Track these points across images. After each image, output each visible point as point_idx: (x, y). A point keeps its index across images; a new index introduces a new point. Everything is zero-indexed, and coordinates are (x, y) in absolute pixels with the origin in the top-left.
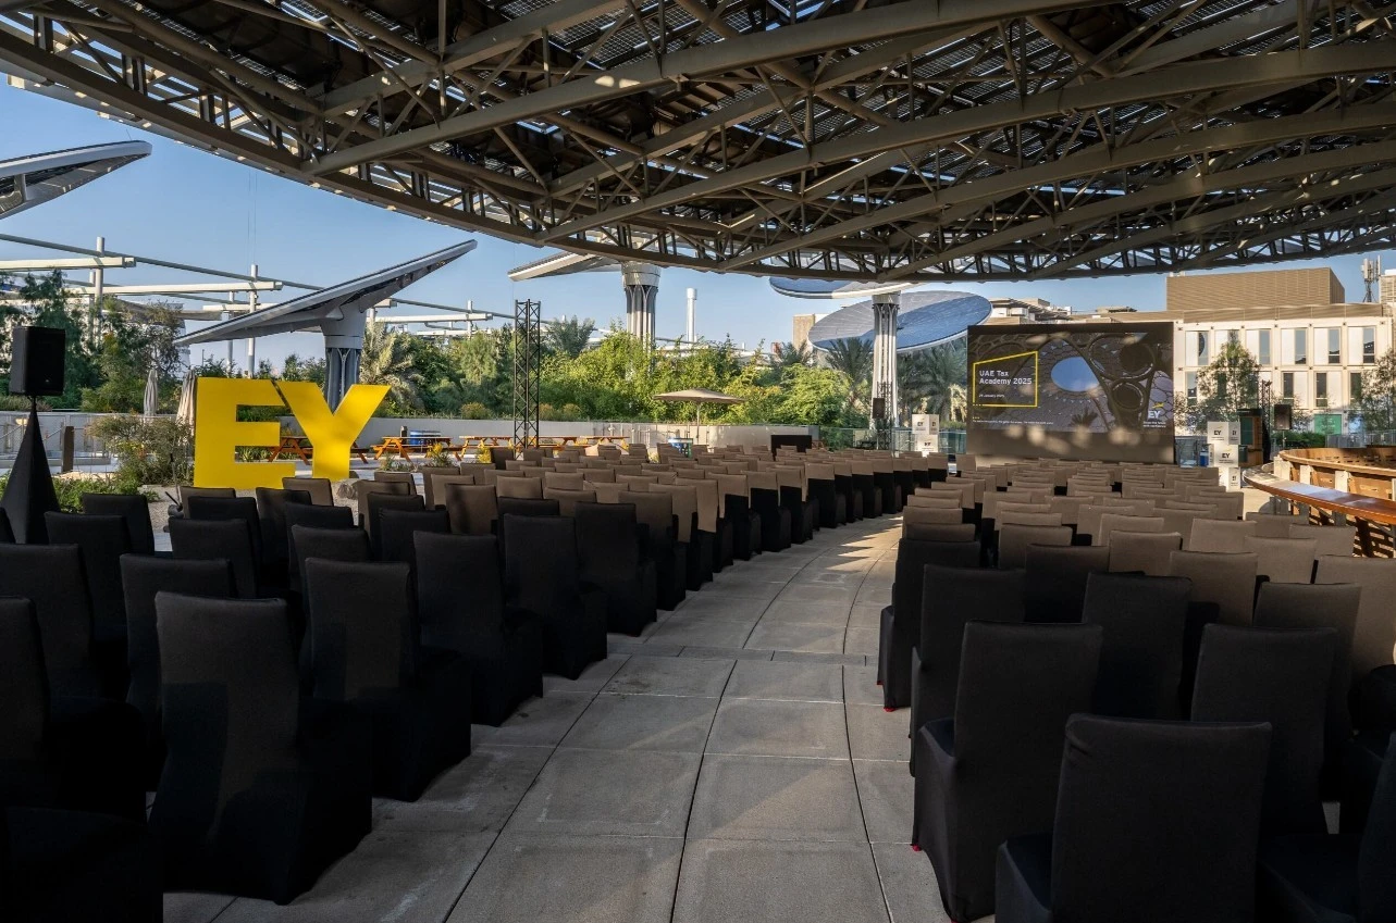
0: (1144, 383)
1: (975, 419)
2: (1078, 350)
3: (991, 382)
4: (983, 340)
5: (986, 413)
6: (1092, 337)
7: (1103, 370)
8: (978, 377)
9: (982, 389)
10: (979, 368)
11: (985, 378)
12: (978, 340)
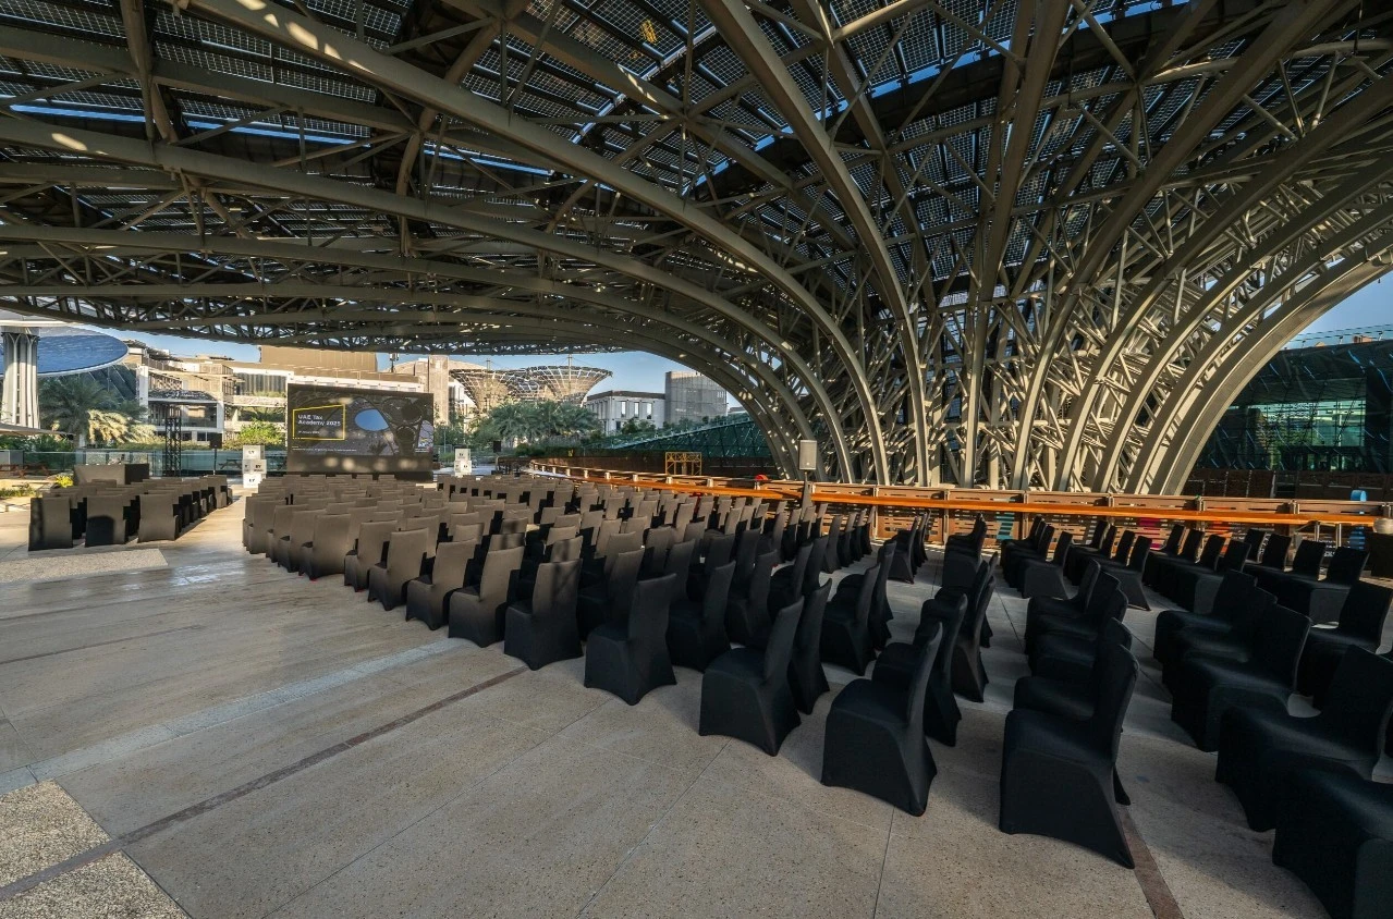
0: (416, 427)
1: (296, 448)
2: (375, 406)
3: (308, 423)
4: (301, 394)
5: (304, 444)
6: (383, 399)
7: (391, 418)
8: (297, 419)
9: (300, 427)
10: (297, 413)
11: (302, 420)
12: (297, 394)
